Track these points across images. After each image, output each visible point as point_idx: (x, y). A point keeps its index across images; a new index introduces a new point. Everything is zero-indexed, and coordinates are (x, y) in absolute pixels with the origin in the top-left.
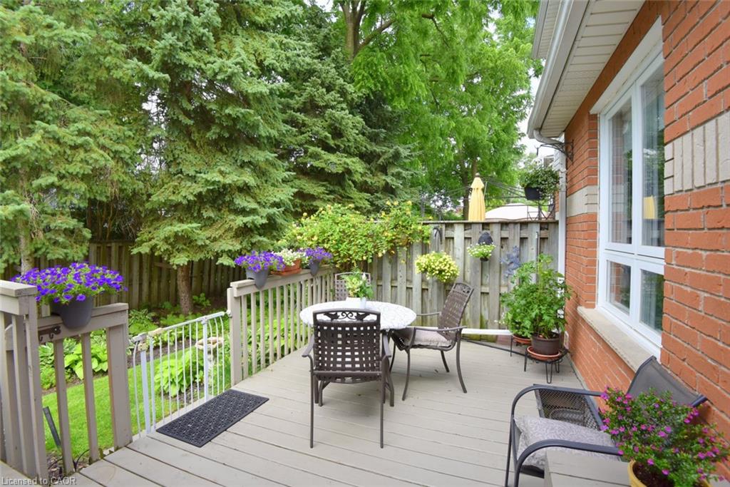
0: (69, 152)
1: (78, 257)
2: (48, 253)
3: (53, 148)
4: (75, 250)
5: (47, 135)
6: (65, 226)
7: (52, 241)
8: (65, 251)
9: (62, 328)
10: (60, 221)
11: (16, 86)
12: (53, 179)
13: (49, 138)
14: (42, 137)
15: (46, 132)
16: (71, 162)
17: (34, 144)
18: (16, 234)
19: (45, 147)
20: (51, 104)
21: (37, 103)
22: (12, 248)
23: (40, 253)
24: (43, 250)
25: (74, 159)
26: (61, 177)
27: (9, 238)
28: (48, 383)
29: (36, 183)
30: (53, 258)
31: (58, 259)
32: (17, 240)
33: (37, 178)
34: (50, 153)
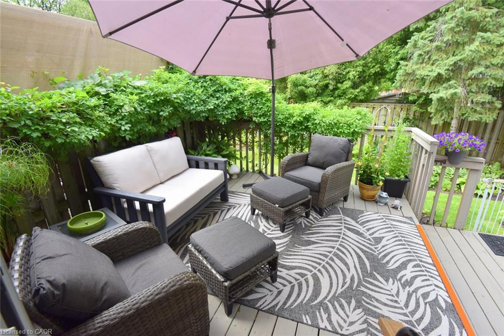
0: (495, 50)
1: (489, 120)
2: (469, 117)
3: (485, 48)
4: (488, 116)
5: (483, 41)
6: (482, 100)
7: (473, 110)
8: (480, 116)
9: (447, 162)
10: (479, 97)
11: (469, 13)
12: (482, 69)
13: (484, 43)
14: (480, 43)
15: (483, 38)
16: (496, 56)
17: (475, 48)
18: (451, 105)
19: (481, 49)
20: (491, 17)
21: (482, 19)
22: (447, 114)
23: (464, 116)
24: (467, 115)
25: (498, 54)
26: (487, 67)
27: (447, 108)
28: (445, 188)
29: (470, 73)
30: (472, 120)
31: (475, 121)
32: (452, 109)
33: (471, 70)
34: (484, 52)
